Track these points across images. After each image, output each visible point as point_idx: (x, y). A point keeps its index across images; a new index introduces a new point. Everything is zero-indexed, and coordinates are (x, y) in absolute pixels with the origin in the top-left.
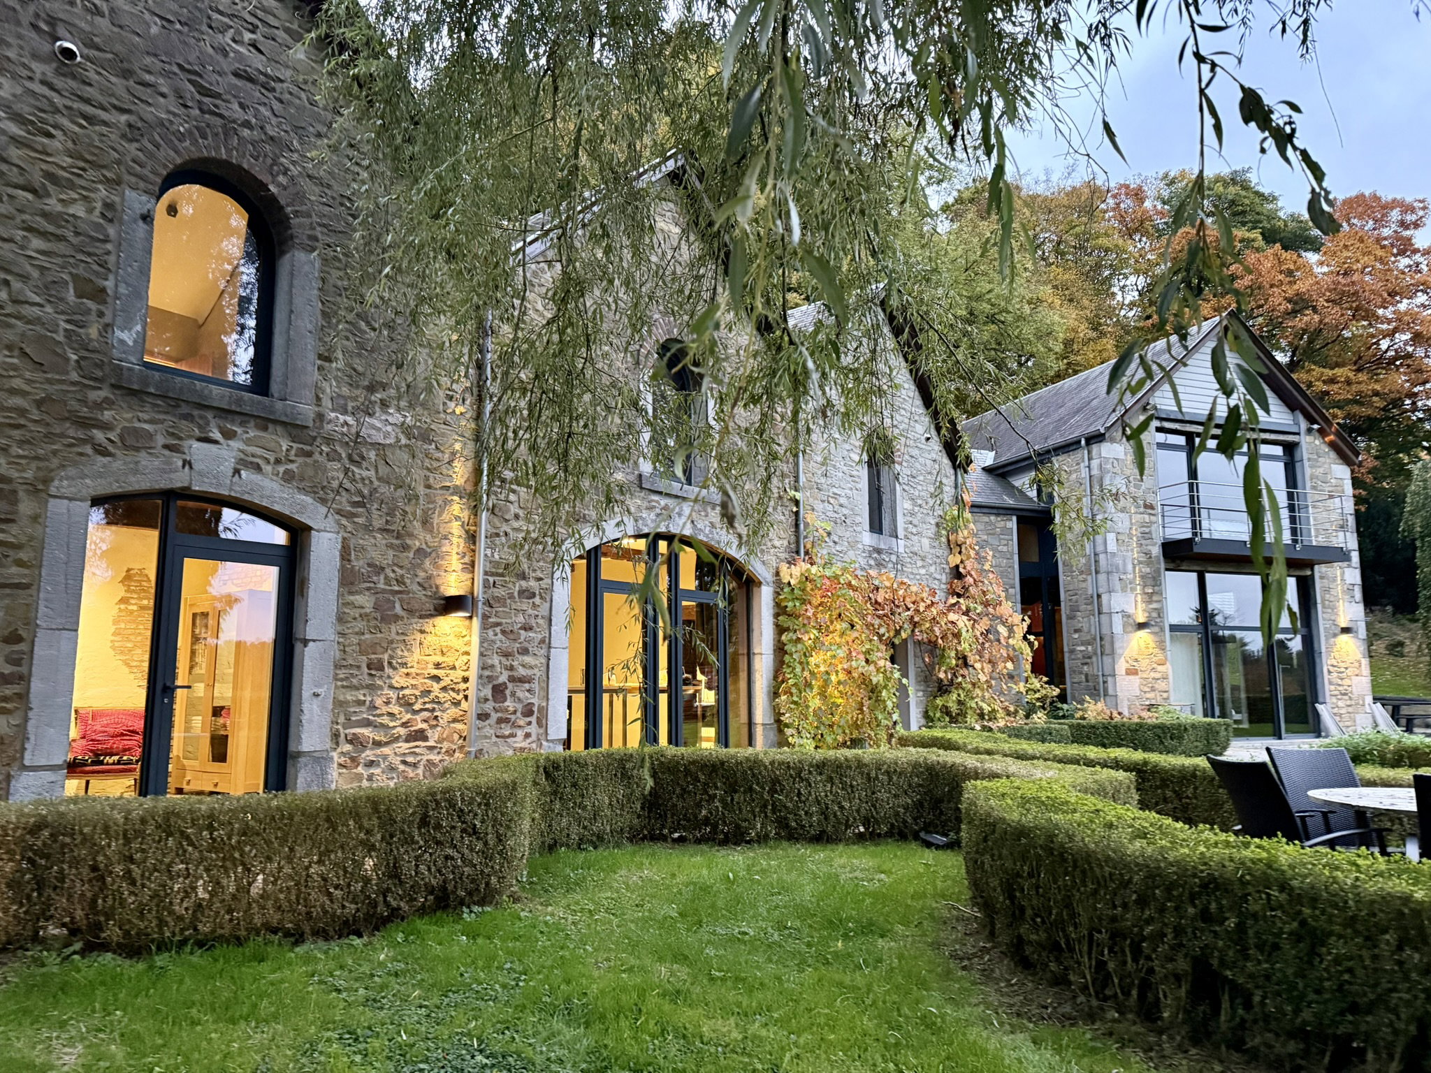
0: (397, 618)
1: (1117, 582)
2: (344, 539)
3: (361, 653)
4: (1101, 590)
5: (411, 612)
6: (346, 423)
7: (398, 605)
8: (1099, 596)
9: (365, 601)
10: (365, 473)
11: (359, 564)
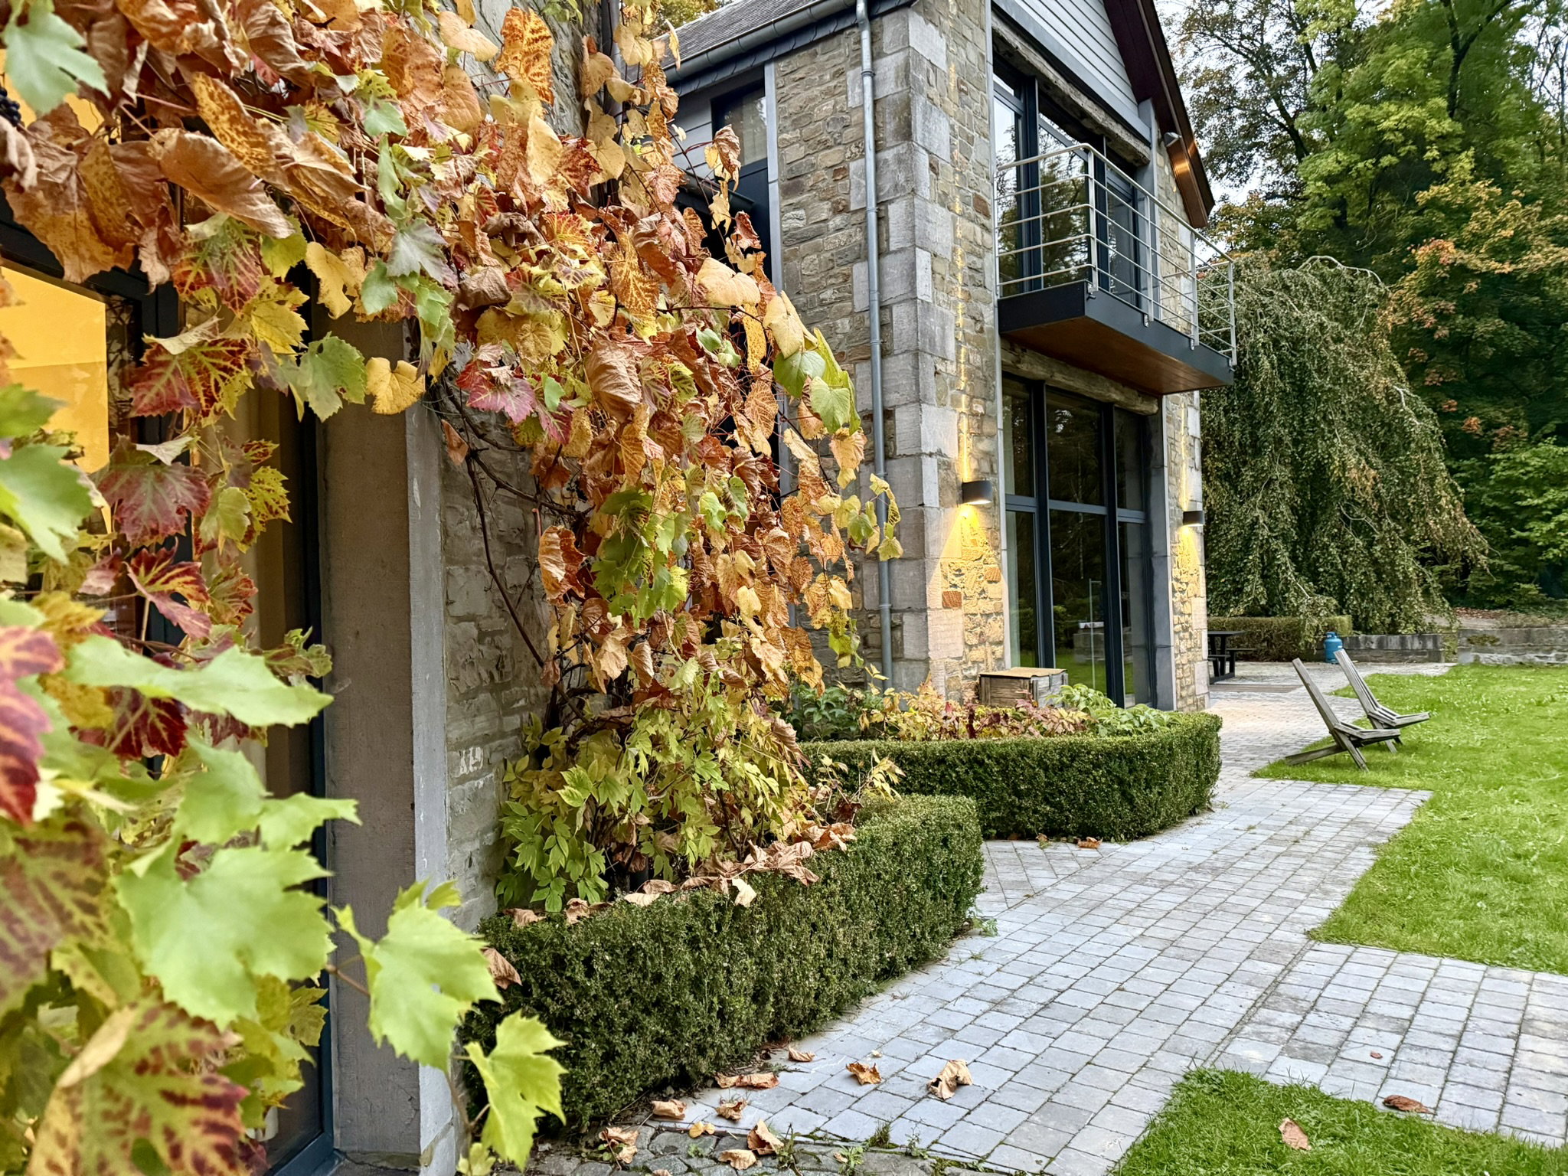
1: (931, 379)
4: (893, 399)
8: (888, 414)
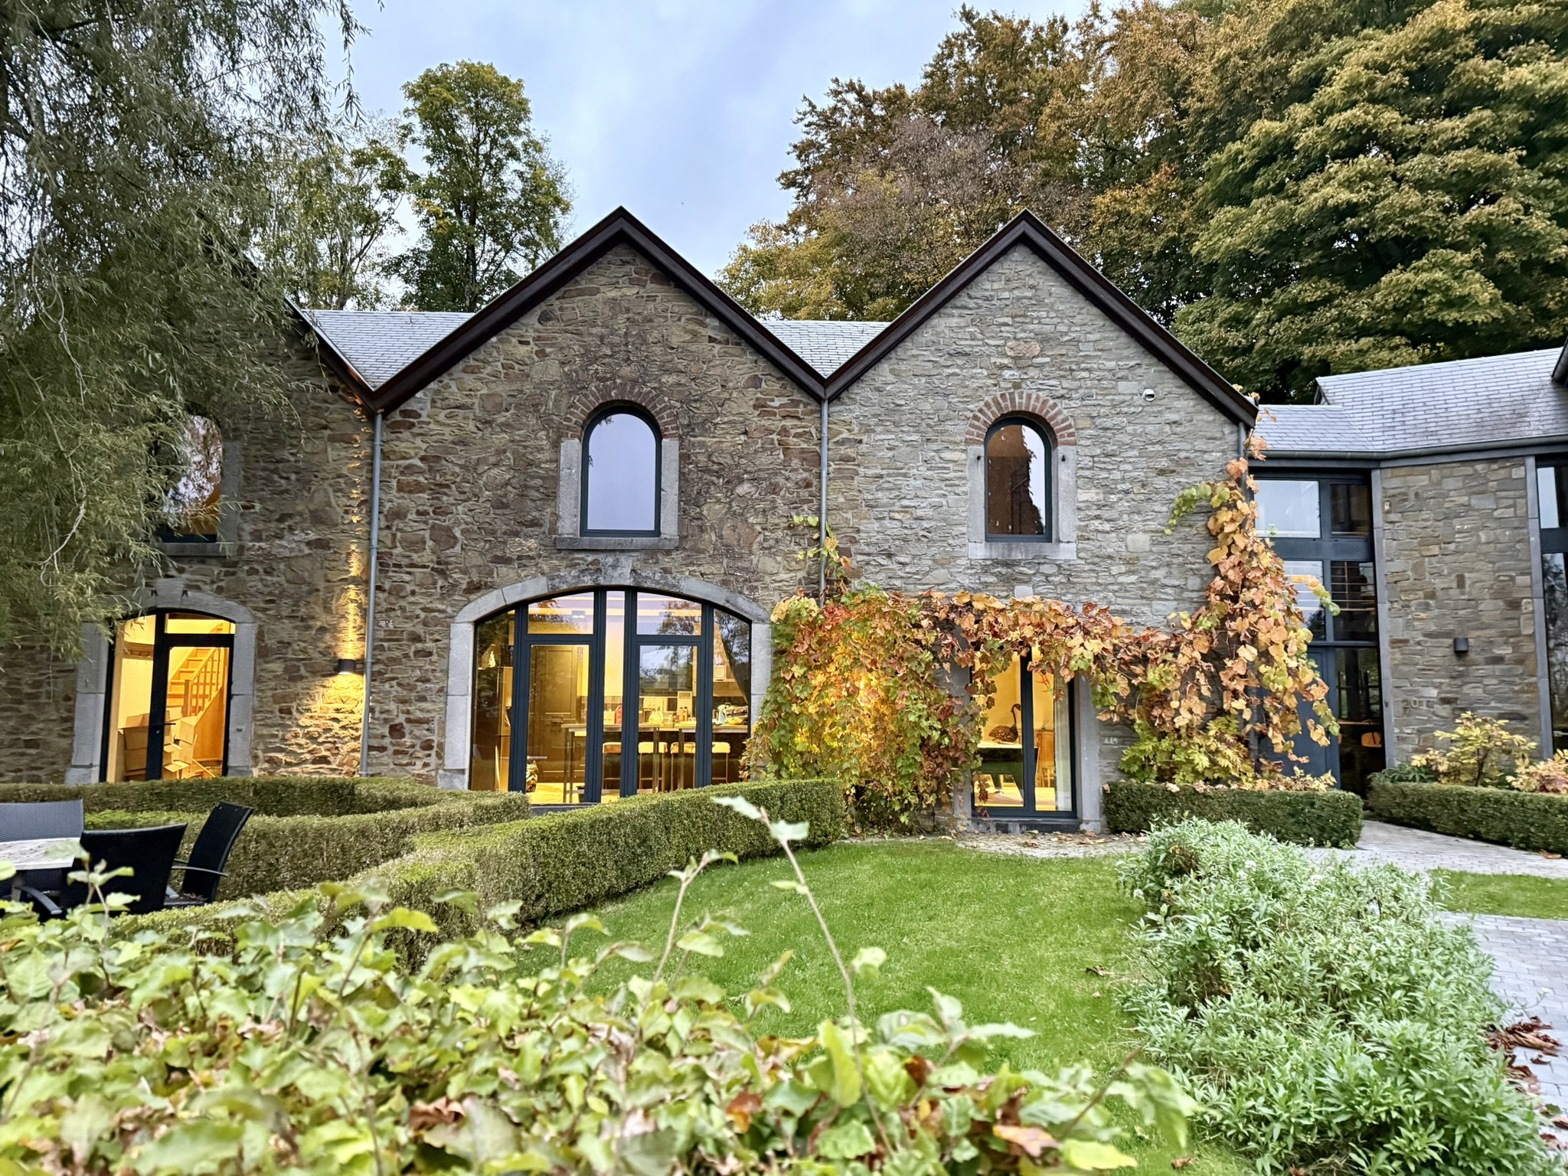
0: (301, 678)
2: (260, 626)
3: (275, 702)
5: (314, 673)
6: (260, 548)
7: (302, 669)
9: (277, 667)
10: (275, 579)
11: (271, 642)
